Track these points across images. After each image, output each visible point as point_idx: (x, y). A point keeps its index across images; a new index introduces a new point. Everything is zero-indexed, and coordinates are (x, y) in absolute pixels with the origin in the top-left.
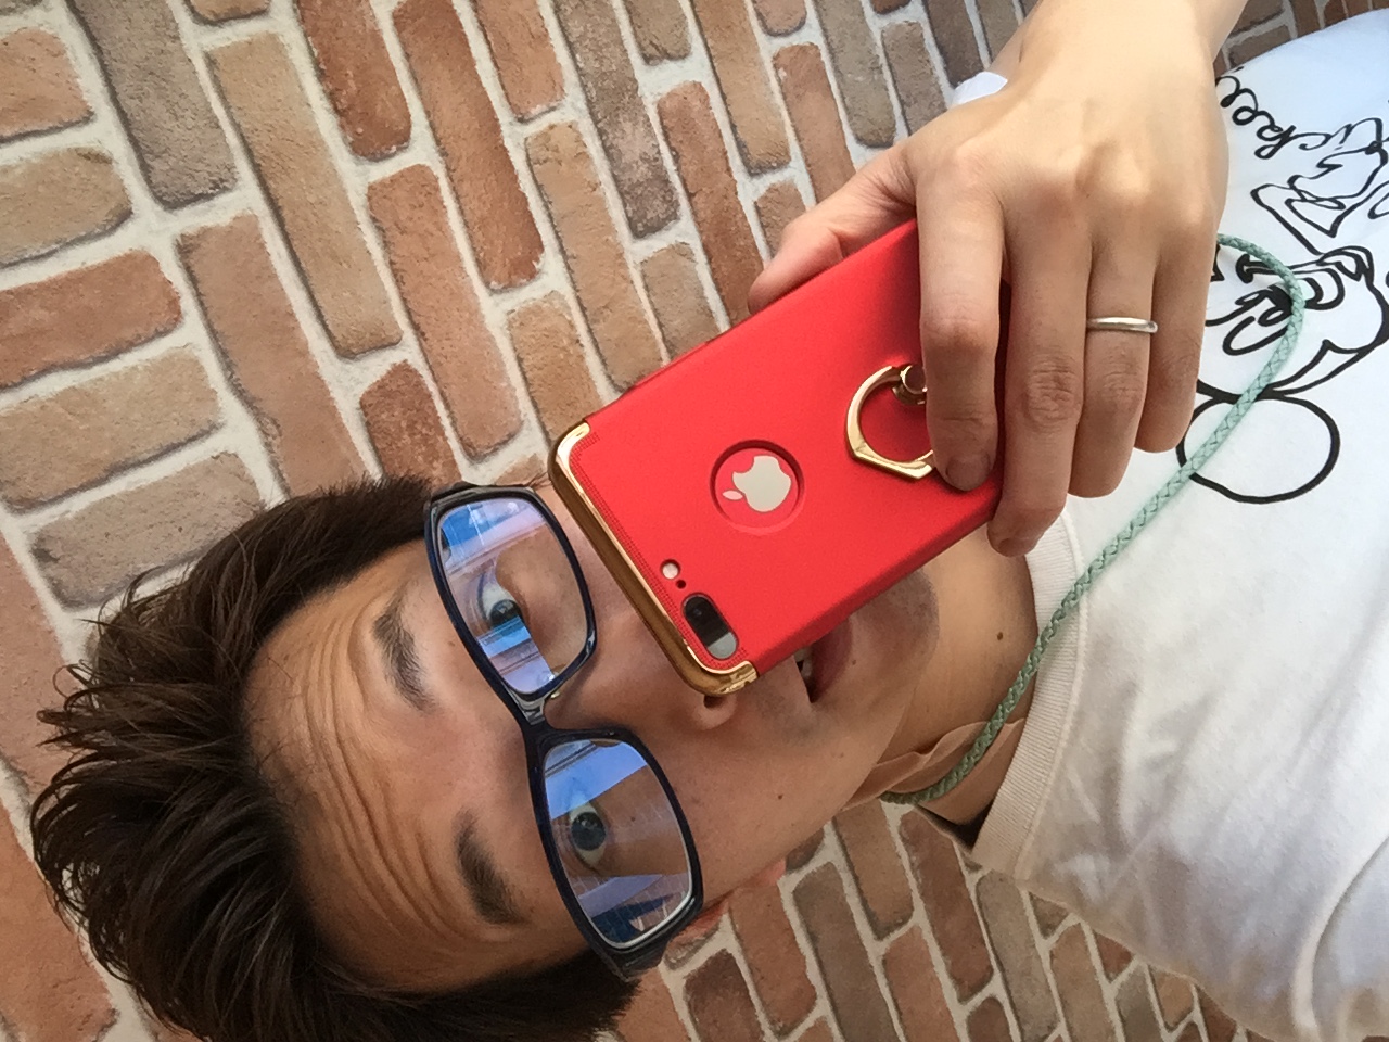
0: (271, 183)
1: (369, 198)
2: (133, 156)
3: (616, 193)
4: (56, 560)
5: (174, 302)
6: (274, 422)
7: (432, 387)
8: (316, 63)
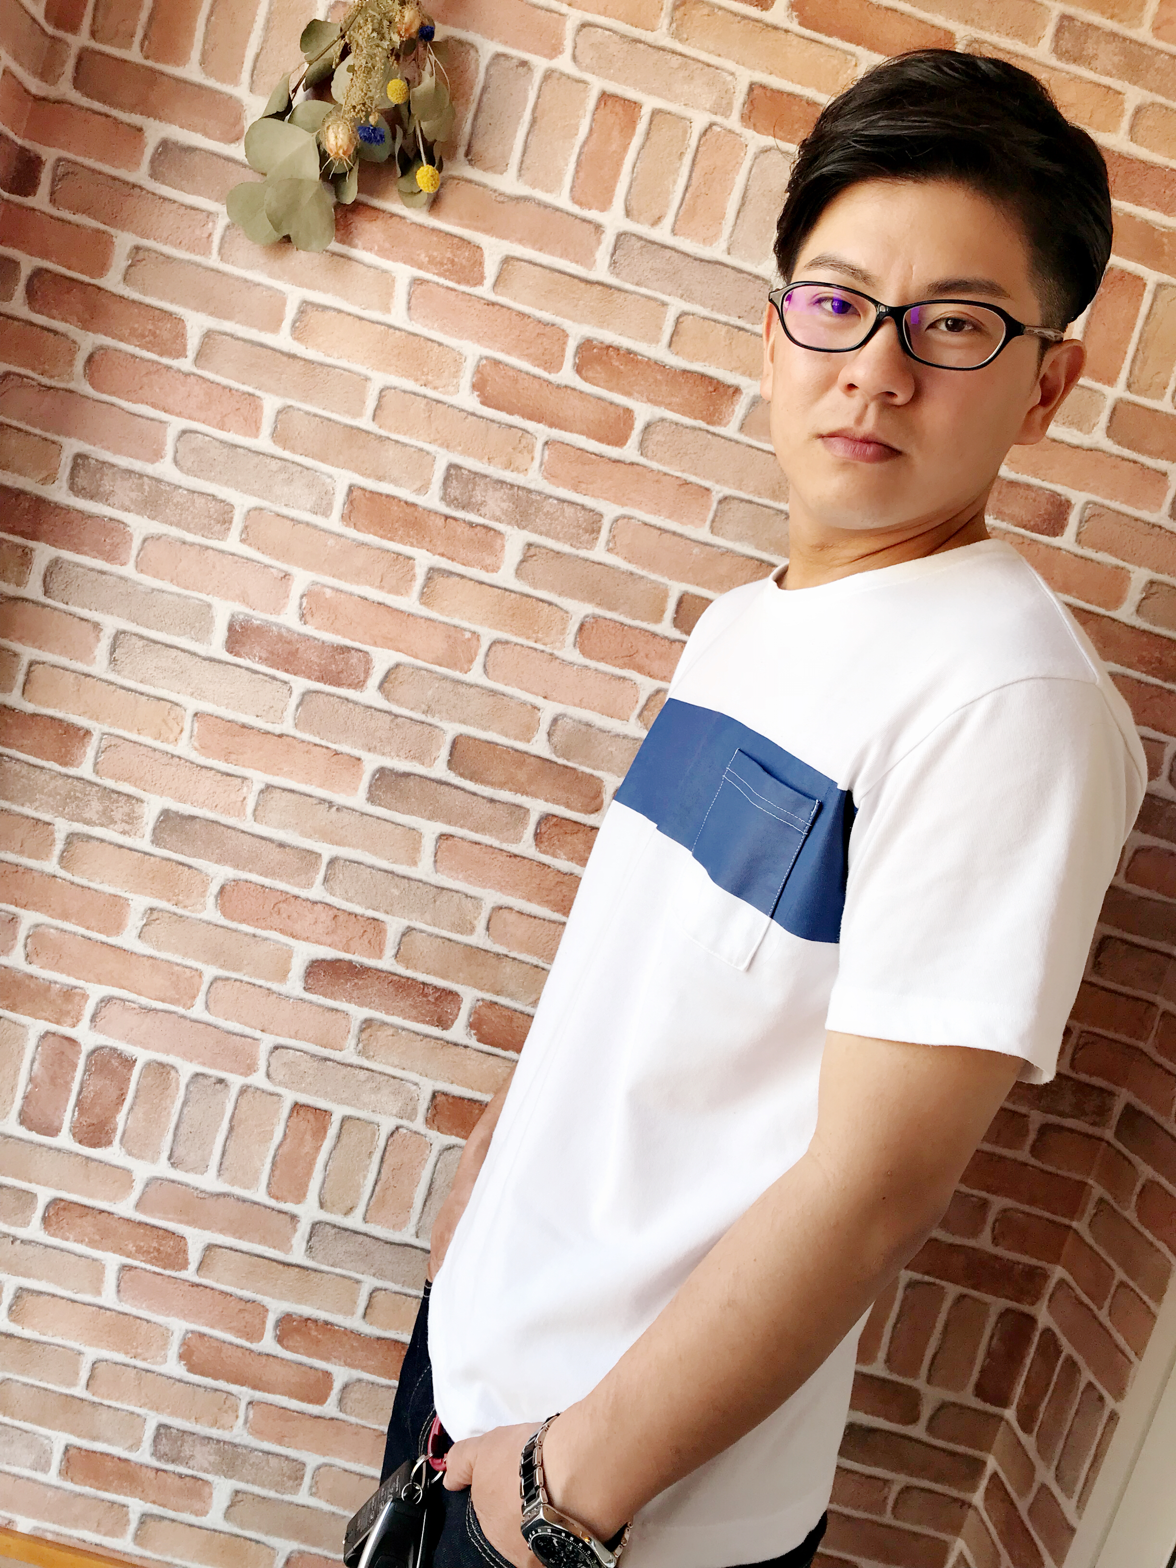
0: (600, 288)
1: (563, 331)
2: (649, 238)
3: (478, 470)
4: (517, 66)
5: (580, 204)
6: (503, 202)
7: (462, 288)
8: (636, 354)
